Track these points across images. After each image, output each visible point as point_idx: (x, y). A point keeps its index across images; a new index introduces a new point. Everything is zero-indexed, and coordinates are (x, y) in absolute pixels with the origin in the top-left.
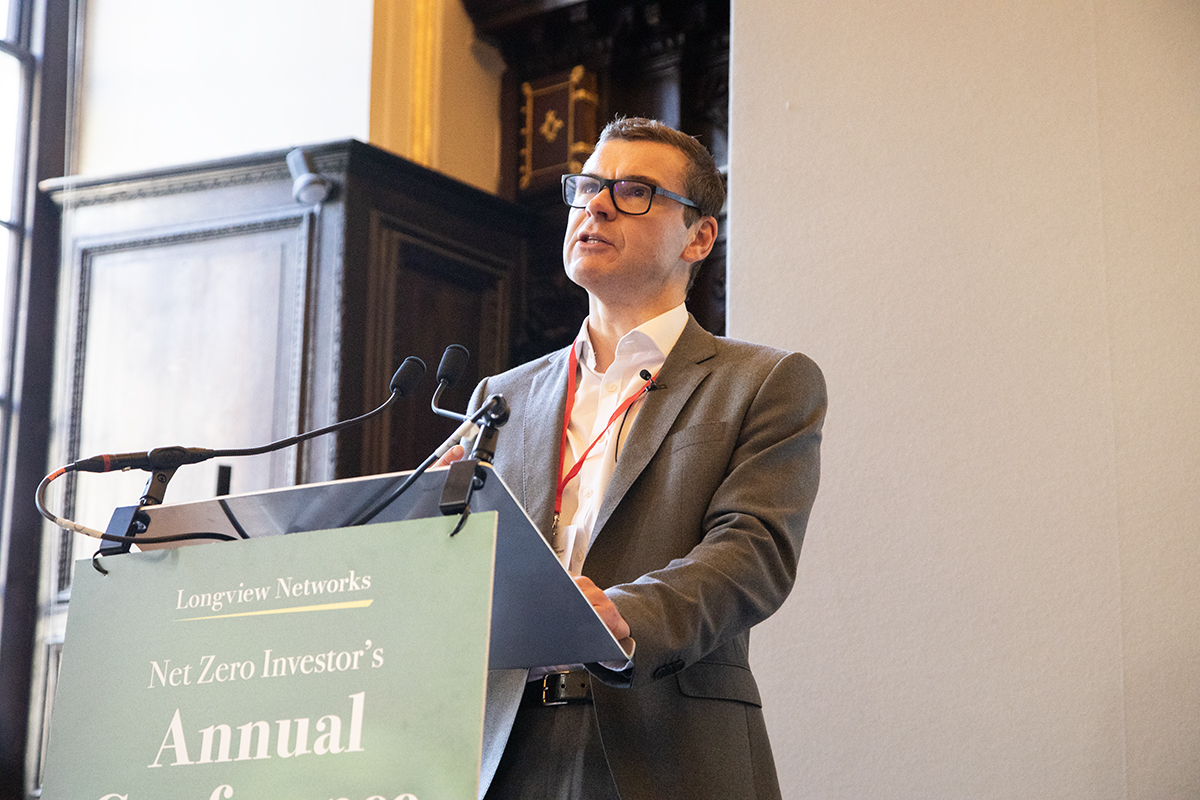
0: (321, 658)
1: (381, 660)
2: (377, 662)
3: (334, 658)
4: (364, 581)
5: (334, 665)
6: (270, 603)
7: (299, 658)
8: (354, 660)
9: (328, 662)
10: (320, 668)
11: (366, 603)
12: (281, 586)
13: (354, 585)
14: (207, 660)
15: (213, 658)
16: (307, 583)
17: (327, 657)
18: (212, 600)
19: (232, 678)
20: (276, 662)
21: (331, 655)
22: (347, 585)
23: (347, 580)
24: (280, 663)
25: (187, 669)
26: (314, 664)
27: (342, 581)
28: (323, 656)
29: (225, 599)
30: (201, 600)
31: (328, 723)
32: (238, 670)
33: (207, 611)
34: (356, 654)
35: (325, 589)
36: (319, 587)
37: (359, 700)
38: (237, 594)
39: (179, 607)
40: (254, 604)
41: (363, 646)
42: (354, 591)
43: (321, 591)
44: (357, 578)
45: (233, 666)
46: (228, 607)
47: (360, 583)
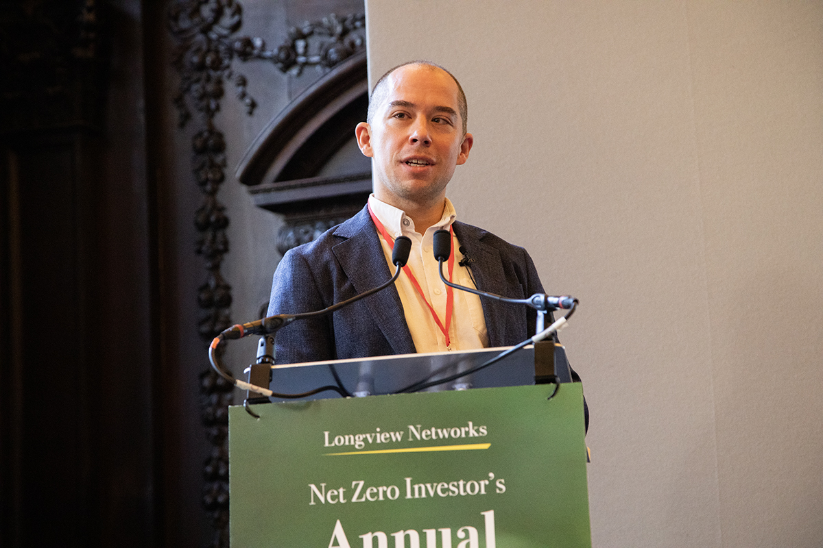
0: (453, 485)
1: (504, 488)
2: (500, 489)
3: (465, 486)
4: (481, 430)
5: (465, 490)
6: (404, 443)
7: (435, 484)
8: (481, 487)
9: (460, 488)
10: (453, 492)
11: (486, 446)
12: (412, 433)
13: (472, 433)
14: (357, 485)
15: (362, 483)
16: (433, 430)
17: (458, 485)
18: (355, 440)
19: (381, 498)
20: (416, 487)
21: (461, 483)
22: (467, 433)
23: (467, 429)
24: (420, 488)
25: (341, 490)
26: (448, 489)
27: (463, 429)
28: (456, 483)
29: (365, 440)
30: (345, 440)
31: (466, 532)
32: (385, 493)
33: (352, 448)
34: (482, 483)
35: (450, 435)
36: (444, 433)
37: (489, 516)
38: (376, 436)
39: (327, 444)
40: (390, 444)
41: (488, 478)
42: (474, 437)
43: (447, 436)
44: (476, 428)
45: (381, 489)
46: (368, 446)
47: (478, 431)
